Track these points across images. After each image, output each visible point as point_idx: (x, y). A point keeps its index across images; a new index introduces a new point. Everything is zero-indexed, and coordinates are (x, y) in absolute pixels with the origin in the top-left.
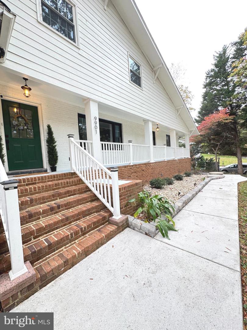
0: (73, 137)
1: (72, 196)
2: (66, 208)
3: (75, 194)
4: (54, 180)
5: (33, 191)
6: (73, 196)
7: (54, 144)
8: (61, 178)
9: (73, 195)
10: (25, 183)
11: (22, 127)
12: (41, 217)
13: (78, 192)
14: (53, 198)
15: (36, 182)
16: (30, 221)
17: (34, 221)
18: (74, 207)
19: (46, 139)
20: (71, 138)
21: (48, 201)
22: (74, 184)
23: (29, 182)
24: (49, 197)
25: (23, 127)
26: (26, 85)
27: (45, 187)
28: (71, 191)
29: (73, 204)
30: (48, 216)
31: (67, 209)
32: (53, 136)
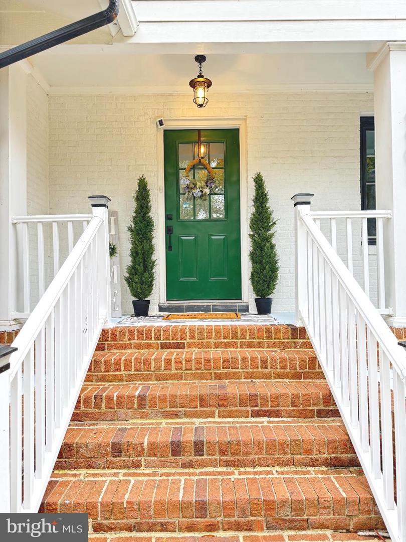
0: (309, 203)
1: (265, 419)
2: (224, 458)
3: (278, 414)
4: (234, 345)
5: (163, 368)
6: (269, 416)
7: (268, 230)
8: (256, 340)
9: (269, 414)
10: (159, 342)
11: (198, 190)
12: (143, 463)
13: (291, 408)
14: (201, 406)
15: (184, 343)
16: (113, 463)
17: (124, 467)
18: (253, 464)
19: (250, 216)
20: (299, 206)
21: (186, 415)
22: (288, 370)
23: (168, 339)
24: (191, 401)
25: (202, 192)
26: (200, 76)
27: (196, 363)
28: (262, 398)
29: (251, 454)
30: (161, 467)
31: (228, 464)
32: (268, 204)
